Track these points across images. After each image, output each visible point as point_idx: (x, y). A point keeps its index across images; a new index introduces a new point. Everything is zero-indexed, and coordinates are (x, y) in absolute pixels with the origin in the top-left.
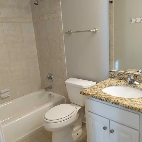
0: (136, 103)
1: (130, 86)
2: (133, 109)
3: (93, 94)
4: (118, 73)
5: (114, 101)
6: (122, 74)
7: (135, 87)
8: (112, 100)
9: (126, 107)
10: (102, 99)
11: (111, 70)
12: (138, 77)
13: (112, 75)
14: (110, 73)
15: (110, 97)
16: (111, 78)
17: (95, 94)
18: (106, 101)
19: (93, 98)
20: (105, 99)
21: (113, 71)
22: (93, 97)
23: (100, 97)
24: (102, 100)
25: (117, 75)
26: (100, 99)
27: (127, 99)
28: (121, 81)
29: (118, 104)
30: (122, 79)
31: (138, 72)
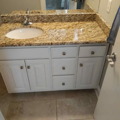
0: (43, 39)
1: (26, 27)
2: (44, 44)
3: (3, 43)
4: (11, 17)
5: (27, 43)
6: (15, 17)
7: (31, 27)
8: (25, 43)
9: (38, 45)
10: (15, 44)
11: (3, 15)
12: (30, 18)
13: (5, 20)
14: (2, 18)
15: (20, 41)
16: (4, 23)
17: (4, 43)
18: (19, 45)
19: (4, 47)
20: (17, 45)
21: (5, 16)
22: (4, 45)
23: (11, 44)
24: (14, 46)
25: (10, 20)
26: (12, 45)
27: (35, 39)
28: (16, 24)
29: (31, 45)
30: (16, 22)
31: (27, 13)
